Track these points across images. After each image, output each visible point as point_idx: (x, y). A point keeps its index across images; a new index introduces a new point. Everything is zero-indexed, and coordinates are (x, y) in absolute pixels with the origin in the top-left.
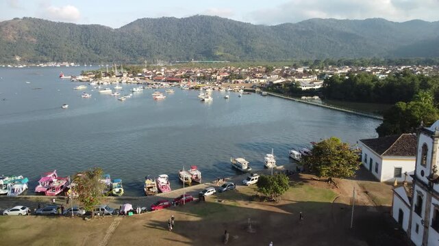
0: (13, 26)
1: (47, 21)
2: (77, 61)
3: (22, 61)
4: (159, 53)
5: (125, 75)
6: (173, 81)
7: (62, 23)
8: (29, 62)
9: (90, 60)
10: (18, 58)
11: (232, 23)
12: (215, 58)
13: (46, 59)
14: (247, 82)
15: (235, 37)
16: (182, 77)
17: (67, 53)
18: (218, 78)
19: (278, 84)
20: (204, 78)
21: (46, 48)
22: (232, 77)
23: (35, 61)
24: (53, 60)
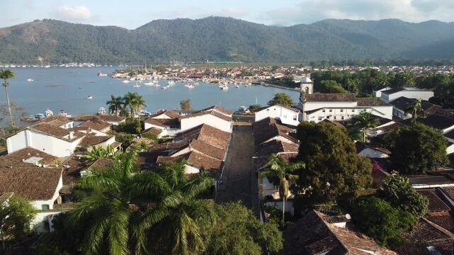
0: (34, 27)
1: (66, 23)
2: (96, 62)
3: (46, 62)
4: (175, 54)
5: (154, 73)
6: (197, 77)
7: (80, 25)
8: (52, 62)
9: (108, 60)
10: (40, 59)
11: (245, 24)
12: (229, 59)
13: (67, 59)
14: (255, 78)
15: (249, 38)
16: (203, 75)
17: (87, 54)
18: (233, 75)
19: (278, 79)
20: (221, 75)
21: (67, 49)
22: (244, 74)
23: (57, 62)
24: (74, 61)
